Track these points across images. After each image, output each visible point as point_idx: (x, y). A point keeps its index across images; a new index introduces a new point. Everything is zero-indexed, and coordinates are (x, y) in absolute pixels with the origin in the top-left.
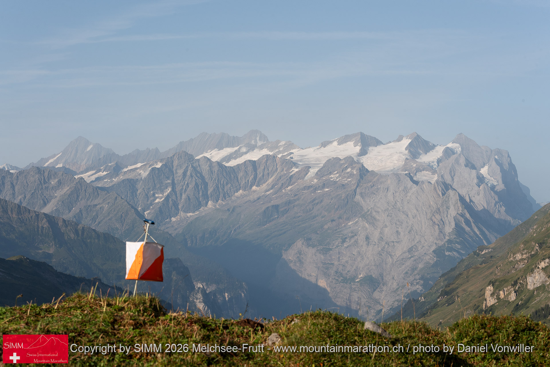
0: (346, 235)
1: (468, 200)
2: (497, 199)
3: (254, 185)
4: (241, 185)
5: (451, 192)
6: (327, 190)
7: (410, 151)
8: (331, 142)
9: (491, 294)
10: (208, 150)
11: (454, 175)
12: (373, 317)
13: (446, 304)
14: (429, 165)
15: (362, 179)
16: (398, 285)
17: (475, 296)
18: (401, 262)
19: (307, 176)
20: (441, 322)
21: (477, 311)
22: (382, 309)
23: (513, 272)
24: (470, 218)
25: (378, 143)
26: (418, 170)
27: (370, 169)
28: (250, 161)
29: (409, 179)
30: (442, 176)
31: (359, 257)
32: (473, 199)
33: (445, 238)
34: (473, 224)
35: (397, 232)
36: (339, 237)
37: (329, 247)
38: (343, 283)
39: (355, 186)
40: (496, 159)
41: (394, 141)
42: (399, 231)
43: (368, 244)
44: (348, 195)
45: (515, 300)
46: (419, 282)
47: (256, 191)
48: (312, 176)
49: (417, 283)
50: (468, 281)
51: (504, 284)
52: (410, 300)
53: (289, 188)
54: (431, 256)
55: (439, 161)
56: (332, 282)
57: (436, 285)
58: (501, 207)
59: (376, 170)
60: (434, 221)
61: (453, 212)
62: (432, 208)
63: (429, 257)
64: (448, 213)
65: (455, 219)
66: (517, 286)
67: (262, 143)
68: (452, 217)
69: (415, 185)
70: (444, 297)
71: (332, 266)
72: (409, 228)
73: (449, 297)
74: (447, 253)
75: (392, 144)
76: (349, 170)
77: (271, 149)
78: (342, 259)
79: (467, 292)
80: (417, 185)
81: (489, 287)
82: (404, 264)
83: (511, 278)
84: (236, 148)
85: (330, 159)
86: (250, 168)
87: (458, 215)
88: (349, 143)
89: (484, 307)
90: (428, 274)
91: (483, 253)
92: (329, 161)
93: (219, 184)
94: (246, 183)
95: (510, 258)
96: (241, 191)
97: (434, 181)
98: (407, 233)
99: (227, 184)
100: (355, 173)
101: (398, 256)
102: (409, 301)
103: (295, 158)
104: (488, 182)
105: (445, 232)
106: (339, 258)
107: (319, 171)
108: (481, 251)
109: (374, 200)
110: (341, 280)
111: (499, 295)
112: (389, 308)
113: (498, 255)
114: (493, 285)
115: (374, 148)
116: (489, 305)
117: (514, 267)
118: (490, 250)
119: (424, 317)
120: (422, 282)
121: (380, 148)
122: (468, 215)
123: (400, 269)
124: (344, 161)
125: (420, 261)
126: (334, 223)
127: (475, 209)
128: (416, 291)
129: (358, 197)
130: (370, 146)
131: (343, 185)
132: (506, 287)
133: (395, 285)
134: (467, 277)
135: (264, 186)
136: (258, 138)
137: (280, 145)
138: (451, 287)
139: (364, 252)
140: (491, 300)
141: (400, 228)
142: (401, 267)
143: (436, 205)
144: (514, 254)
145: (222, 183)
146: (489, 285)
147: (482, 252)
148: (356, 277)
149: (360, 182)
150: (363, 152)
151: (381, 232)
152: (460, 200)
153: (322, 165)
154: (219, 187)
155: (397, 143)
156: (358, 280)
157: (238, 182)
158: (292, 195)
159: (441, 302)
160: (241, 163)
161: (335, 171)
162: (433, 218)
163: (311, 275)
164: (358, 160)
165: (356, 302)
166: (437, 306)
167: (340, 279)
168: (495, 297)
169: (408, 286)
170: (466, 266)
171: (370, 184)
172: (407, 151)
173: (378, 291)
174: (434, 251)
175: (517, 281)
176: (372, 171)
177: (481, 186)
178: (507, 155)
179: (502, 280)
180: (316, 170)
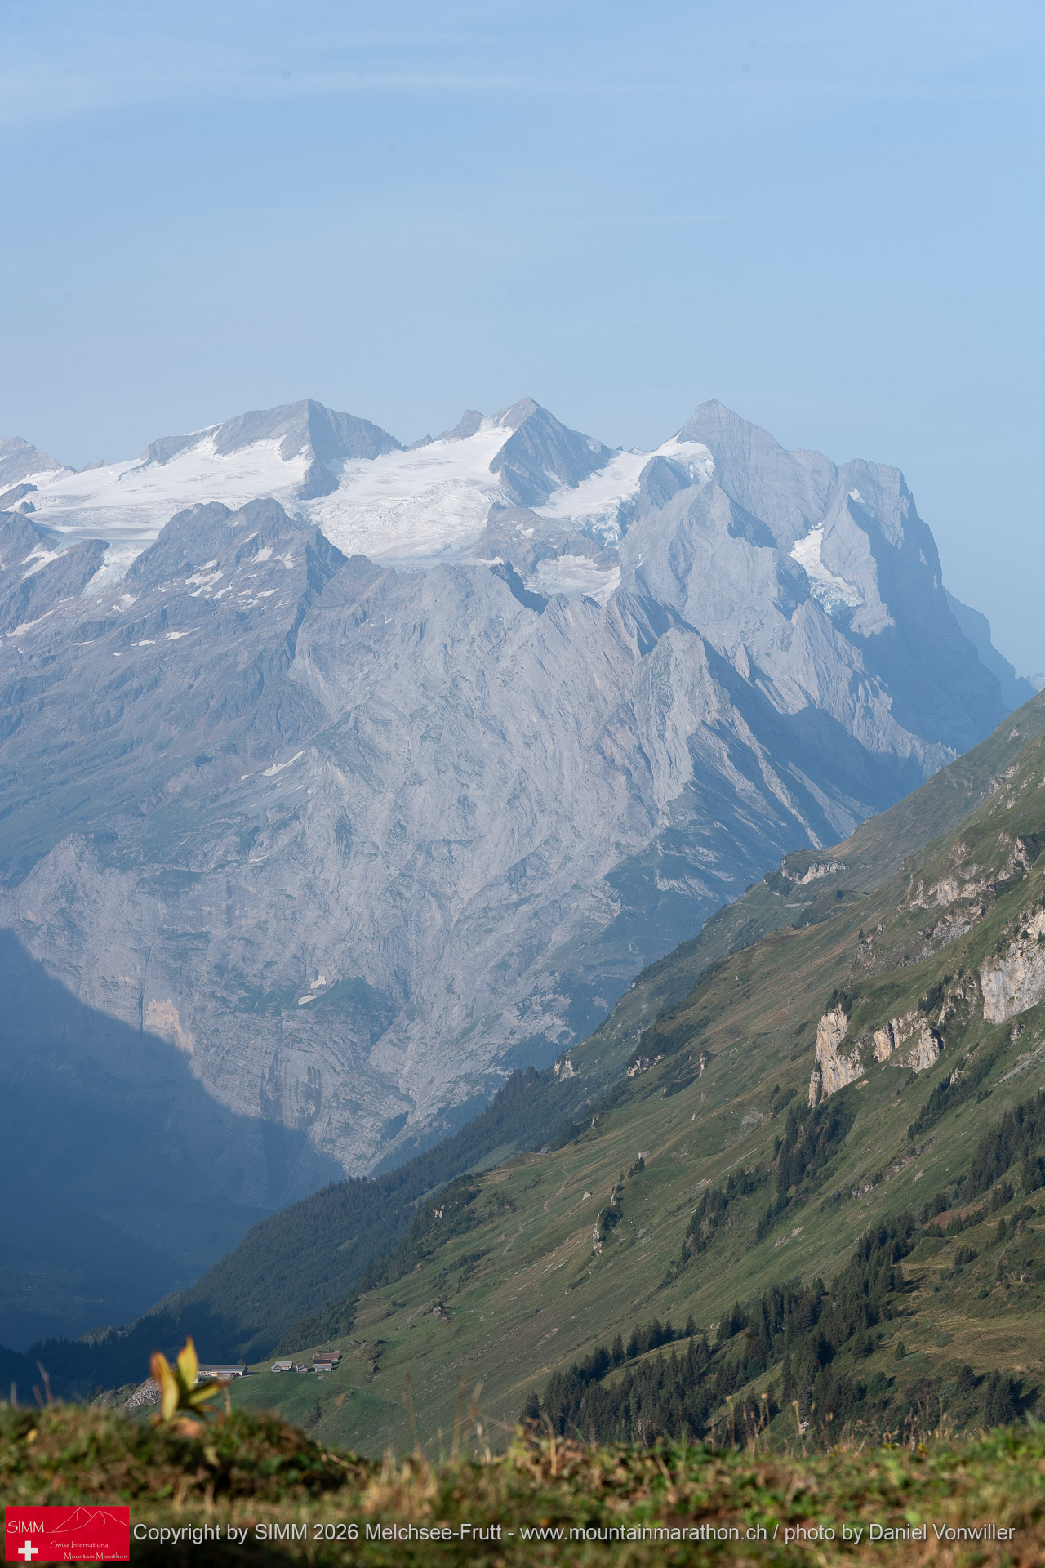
0: (257, 817)
1: (744, 670)
2: (858, 664)
5: (675, 639)
6: (176, 635)
7: (510, 477)
8: (189, 442)
9: (839, 1046)
11: (689, 569)
12: (370, 1145)
13: (663, 1086)
14: (586, 532)
15: (320, 592)
16: (469, 1015)
17: (777, 1052)
18: (481, 921)
19: (92, 580)
20: (642, 1161)
21: (783, 1116)
22: (407, 1113)
23: (925, 952)
24: (754, 739)
25: (378, 442)
26: (544, 551)
27: (348, 550)
29: (505, 587)
30: (640, 576)
31: (311, 906)
32: (765, 665)
33: (653, 824)
34: (764, 766)
35: (463, 801)
36: (229, 826)
37: (188, 866)
38: (245, 1011)
39: (291, 621)
40: (853, 506)
41: (445, 436)
42: (470, 799)
43: (346, 855)
44: (261, 656)
45: (936, 1066)
46: (554, 1000)
48: (115, 580)
49: (547, 1007)
50: (747, 995)
51: (890, 1003)
52: (517, 1075)
53: (21, 630)
54: (601, 895)
55: (627, 514)
56: (203, 1009)
57: (619, 1011)
58: (876, 695)
59: (371, 552)
60: (608, 753)
61: (683, 719)
62: (602, 704)
63: (591, 901)
64: (664, 723)
65: (693, 744)
66: (940, 1009)
68: (683, 736)
69: (530, 612)
70: (652, 1060)
71: (201, 946)
72: (510, 784)
73: (672, 1059)
74: (663, 885)
75: (436, 448)
76: (264, 554)
78: (241, 917)
79: (746, 1039)
80: (540, 613)
81: (832, 1017)
82: (490, 931)
83: (919, 978)
85: (187, 511)
87: (704, 731)
88: (261, 445)
89: (812, 1095)
90: (588, 968)
91: (806, 880)
92: (180, 518)
95: (913, 897)
97: (608, 596)
98: (502, 805)
100: (289, 565)
101: (466, 897)
102: (513, 1078)
103: (44, 510)
104: (822, 596)
105: (655, 797)
106: (229, 910)
107: (142, 559)
108: (796, 871)
109: (367, 675)
110: (241, 1000)
111: (873, 1049)
112: (433, 1110)
113: (867, 888)
114: (847, 1010)
115: (364, 464)
116: (831, 1088)
117: (931, 935)
118: (834, 868)
119: (576, 1143)
120: (565, 1001)
121: (388, 464)
122: (744, 731)
123: (477, 950)
124: (242, 517)
125: (557, 919)
126: (206, 769)
127: (774, 703)
128: (541, 1037)
129: (302, 664)
130: (350, 456)
131: (242, 617)
132: (900, 1014)
133: (457, 1017)
134: (745, 978)
138: (681, 1018)
139: (332, 883)
140: (842, 1069)
141: (473, 786)
142: (478, 944)
143: (615, 689)
144: (928, 883)
146: (830, 1007)
147: (800, 878)
148: (300, 986)
149: (310, 604)
150: (321, 482)
151: (396, 803)
152: (710, 669)
153: (154, 536)
155: (459, 444)
156: (308, 999)
158: (34, 659)
159: (641, 1078)
161: (206, 561)
162: (606, 742)
163: (114, 984)
164: (299, 515)
165: (301, 1089)
166: (625, 1097)
167: (234, 998)
168: (856, 1055)
169: (511, 1017)
170: (740, 934)
171: (349, 612)
172: (498, 476)
173: (391, 1042)
174: (611, 877)
175: (940, 990)
176: (359, 558)
177: (794, 613)
178: (898, 486)
179: (882, 988)
180: (131, 555)
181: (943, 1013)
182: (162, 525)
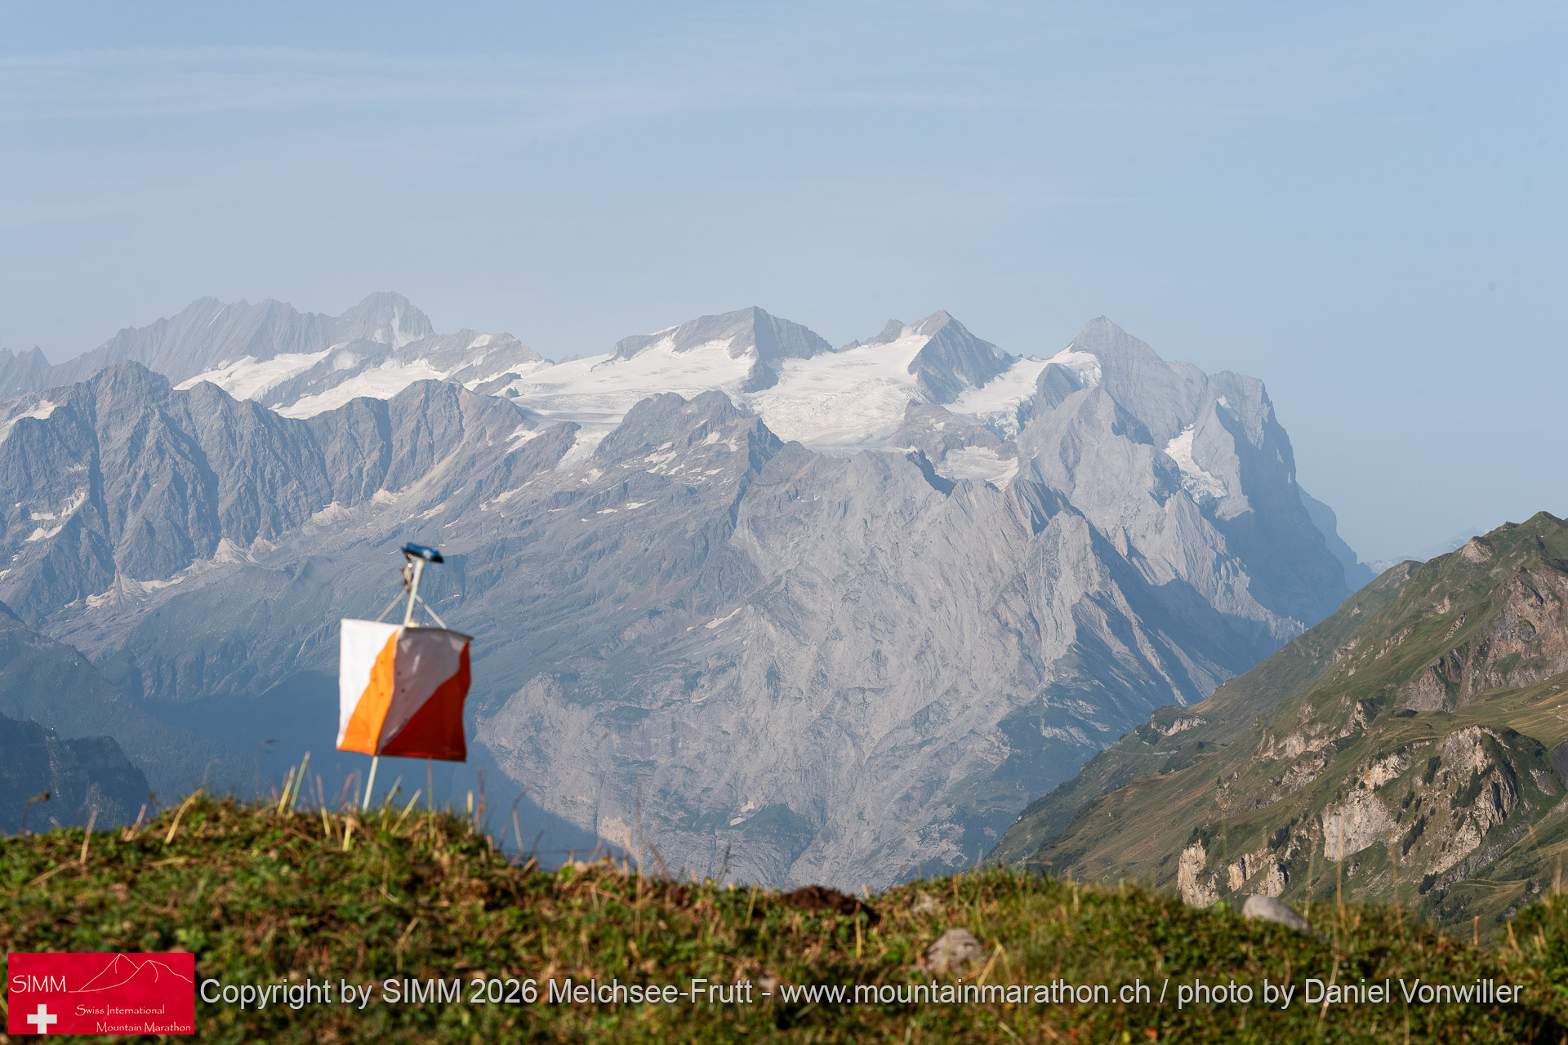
0: (699, 663)
1: (1122, 549)
2: (1222, 547)
3: (381, 485)
4: (336, 486)
5: (1063, 520)
6: (635, 505)
7: (925, 377)
8: (650, 341)
9: (1198, 876)
10: (219, 361)
11: (1077, 461)
14: (990, 427)
15: (759, 471)
16: (877, 839)
18: (889, 759)
19: (565, 457)
23: (1274, 797)
24: (1129, 609)
25: (812, 345)
26: (952, 442)
27: (785, 437)
28: (367, 401)
29: (918, 472)
30: (1035, 466)
31: (744, 741)
32: (1140, 545)
34: (1137, 632)
35: (877, 654)
36: (675, 670)
37: (639, 703)
38: (685, 829)
39: (734, 496)
40: (1220, 410)
41: (870, 341)
43: (774, 698)
44: (707, 526)
46: (950, 829)
47: (388, 506)
48: (585, 457)
49: (944, 835)
50: (1118, 830)
51: (1243, 841)
53: (504, 497)
54: (994, 740)
55: (1025, 412)
56: (649, 827)
58: (1236, 574)
59: (805, 439)
60: (1003, 618)
61: (1069, 590)
62: (999, 575)
63: (985, 744)
64: (1052, 593)
65: (1076, 611)
66: (1287, 847)
67: (411, 338)
68: (1068, 605)
69: (939, 493)
71: (648, 772)
72: (918, 642)
74: (1047, 732)
75: (863, 351)
76: (712, 438)
77: (441, 361)
78: (683, 748)
79: (1116, 868)
80: (948, 495)
81: (1192, 850)
82: (897, 767)
83: (1268, 820)
84: (320, 356)
85: (648, 400)
86: (367, 427)
87: (1087, 601)
88: (713, 345)
90: (981, 802)
91: (1172, 732)
92: (641, 405)
93: (259, 480)
94: (351, 476)
95: (1265, 750)
96: (334, 507)
97: (1007, 482)
98: (911, 659)
99: (285, 480)
100: (733, 448)
101: (877, 738)
103: (526, 396)
104: (1191, 488)
105: (1042, 657)
106: (673, 742)
107: (609, 440)
108: (1164, 724)
109: (798, 544)
110: (681, 820)
111: (1227, 880)
113: (1225, 740)
114: (1205, 845)
115: (800, 363)
117: (1280, 782)
118: (1196, 723)
120: (960, 830)
121: (820, 364)
122: (1121, 602)
123: (885, 783)
124: (694, 405)
125: (955, 759)
126: (658, 620)
127: (1148, 579)
128: (938, 861)
129: (742, 534)
130: (788, 355)
131: (692, 491)
132: (1252, 851)
133: (866, 842)
134: (1117, 815)
135: (416, 491)
136: (396, 323)
137: (474, 349)
138: (1061, 847)
139: (762, 722)
141: (886, 642)
142: (886, 778)
143: (1010, 562)
144: (1279, 737)
145: (267, 476)
146: (1191, 842)
147: (1167, 730)
148: (731, 809)
149: (750, 481)
150: (764, 378)
151: (819, 655)
152: (1094, 548)
153: (619, 420)
154: (259, 489)
155: (882, 348)
156: (738, 820)
157: (325, 474)
158: (514, 522)
160: (334, 408)
161: (663, 442)
162: (1002, 608)
163: (574, 803)
164: (744, 406)
167: (675, 818)
168: (1212, 884)
169: (913, 843)
170: (1113, 776)
171: (784, 490)
172: (915, 376)
173: (809, 860)
174: (1003, 725)
175: (1287, 830)
176: (793, 443)
177: (1167, 502)
178: (1260, 395)
179: (1236, 827)
180: (598, 436)
181: (1289, 850)
182: (626, 411)
